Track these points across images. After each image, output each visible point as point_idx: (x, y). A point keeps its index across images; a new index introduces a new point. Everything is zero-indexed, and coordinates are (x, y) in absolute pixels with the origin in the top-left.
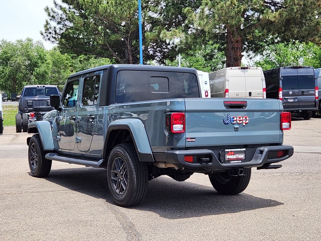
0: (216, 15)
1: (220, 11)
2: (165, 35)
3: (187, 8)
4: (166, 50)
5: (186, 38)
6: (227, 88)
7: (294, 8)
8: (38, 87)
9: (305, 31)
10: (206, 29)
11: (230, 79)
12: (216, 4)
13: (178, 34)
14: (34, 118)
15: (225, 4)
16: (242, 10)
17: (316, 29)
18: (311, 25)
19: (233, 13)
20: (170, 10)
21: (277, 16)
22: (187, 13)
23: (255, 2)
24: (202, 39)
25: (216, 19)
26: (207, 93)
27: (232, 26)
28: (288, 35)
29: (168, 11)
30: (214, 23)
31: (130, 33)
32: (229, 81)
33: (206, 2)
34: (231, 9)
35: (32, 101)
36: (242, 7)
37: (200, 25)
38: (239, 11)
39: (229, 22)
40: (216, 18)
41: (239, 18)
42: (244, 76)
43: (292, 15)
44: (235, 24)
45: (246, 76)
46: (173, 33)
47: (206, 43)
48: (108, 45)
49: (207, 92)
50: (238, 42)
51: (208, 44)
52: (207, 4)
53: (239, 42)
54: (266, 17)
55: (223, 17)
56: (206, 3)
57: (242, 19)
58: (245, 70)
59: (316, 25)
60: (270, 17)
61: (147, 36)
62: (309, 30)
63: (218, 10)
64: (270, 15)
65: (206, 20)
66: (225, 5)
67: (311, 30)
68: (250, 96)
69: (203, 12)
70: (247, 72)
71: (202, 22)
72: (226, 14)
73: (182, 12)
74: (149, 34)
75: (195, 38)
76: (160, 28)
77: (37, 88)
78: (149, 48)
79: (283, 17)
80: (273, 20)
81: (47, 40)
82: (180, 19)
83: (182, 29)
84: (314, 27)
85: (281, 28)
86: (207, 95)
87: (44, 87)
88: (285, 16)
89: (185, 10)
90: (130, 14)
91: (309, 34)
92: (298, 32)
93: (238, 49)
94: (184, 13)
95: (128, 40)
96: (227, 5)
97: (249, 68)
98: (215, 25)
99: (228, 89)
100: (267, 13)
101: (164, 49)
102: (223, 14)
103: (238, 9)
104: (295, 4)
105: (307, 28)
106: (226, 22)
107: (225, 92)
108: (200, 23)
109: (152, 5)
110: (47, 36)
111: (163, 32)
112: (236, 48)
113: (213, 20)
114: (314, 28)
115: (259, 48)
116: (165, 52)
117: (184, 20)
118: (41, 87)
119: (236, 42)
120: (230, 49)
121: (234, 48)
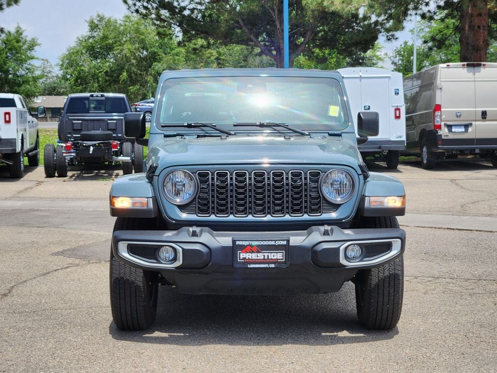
6: (438, 103)
8: (92, 96)
11: (444, 85)
14: (71, 152)
26: (398, 112)
32: (443, 88)
35: (80, 122)
42: (473, 80)
45: (476, 79)
48: (240, 21)
49: (399, 110)
50: (480, 15)
53: (483, 15)
58: (475, 68)
68: (483, 118)
70: (480, 72)
77: (91, 98)
81: (134, 11)
86: (398, 115)
87: (102, 96)
93: (482, 28)
97: (484, 65)
99: (440, 105)
107: (435, 111)
110: (133, 6)
118: (97, 96)
119: (477, 15)
120: (467, 28)
121: (474, 26)
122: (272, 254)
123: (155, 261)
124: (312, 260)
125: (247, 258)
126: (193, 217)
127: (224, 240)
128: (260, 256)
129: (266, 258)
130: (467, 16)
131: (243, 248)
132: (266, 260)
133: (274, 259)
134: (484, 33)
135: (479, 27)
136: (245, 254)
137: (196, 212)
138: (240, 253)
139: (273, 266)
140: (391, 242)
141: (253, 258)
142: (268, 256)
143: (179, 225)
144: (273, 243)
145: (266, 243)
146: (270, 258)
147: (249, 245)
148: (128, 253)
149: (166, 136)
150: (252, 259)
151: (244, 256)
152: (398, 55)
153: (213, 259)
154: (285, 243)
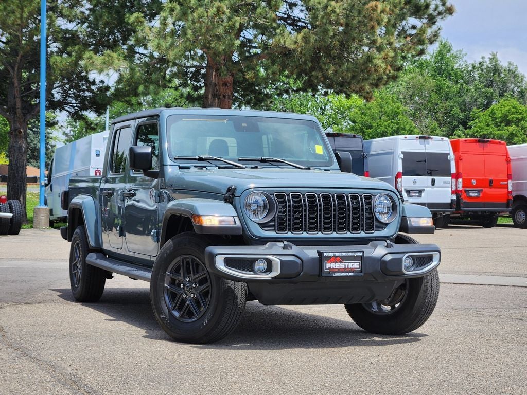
0: (189, 32)
1: (198, 25)
2: (91, 61)
3: (136, 15)
4: (87, 93)
5: (132, 70)
7: (329, 28)
9: (347, 71)
10: (171, 55)
12: (189, 11)
13: (116, 61)
15: (207, 12)
16: (238, 25)
17: (366, 69)
18: (358, 62)
19: (220, 31)
20: (101, 17)
21: (300, 41)
22: (136, 24)
23: (261, 14)
24: (162, 73)
25: (188, 39)
27: (216, 54)
28: (317, 76)
29: (99, 18)
30: (185, 46)
31: (20, 56)
33: (171, 5)
34: (218, 22)
36: (238, 21)
37: (158, 47)
38: (232, 27)
39: (212, 46)
40: (189, 36)
41: (232, 41)
43: (325, 42)
44: (224, 50)
46: (107, 59)
47: (165, 84)
50: (226, 85)
51: (169, 87)
52: (173, 11)
53: (228, 85)
54: (280, 42)
55: (202, 36)
56: (171, 7)
57: (236, 42)
59: (366, 63)
60: (286, 43)
61: (54, 63)
62: (354, 69)
63: (193, 22)
64: (287, 38)
65: (169, 40)
66: (206, 15)
67: (356, 70)
69: (164, 23)
71: (163, 43)
72: (208, 30)
73: (125, 20)
74: (58, 59)
75: (147, 72)
76: (79, 49)
78: (55, 86)
79: (309, 44)
80: (293, 47)
82: (118, 37)
83: (123, 53)
84: (363, 65)
85: (305, 63)
88: (312, 40)
89: (132, 18)
90: (21, 17)
91: (353, 77)
92: (336, 71)
93: (227, 97)
94: (128, 24)
95: (16, 69)
96: (210, 14)
98: (186, 49)
100: (282, 34)
101: (84, 91)
102: (203, 30)
103: (230, 23)
104: (330, 22)
105: (351, 66)
106: (208, 45)
108: (158, 44)
109: (66, 5)
111: (87, 55)
112: (222, 96)
113: (182, 40)
114: (363, 67)
115: (263, 100)
116: (85, 98)
117: (125, 39)
119: (223, 84)
120: (210, 96)
121: (220, 95)
122: (352, 264)
123: (252, 273)
124: (381, 269)
125: (332, 268)
126: (273, 234)
127: (311, 253)
128: (342, 266)
129: (346, 267)
130: (210, 85)
131: (329, 259)
132: (346, 269)
133: (353, 268)
134: (229, 102)
135: (224, 96)
136: (330, 264)
137: (275, 229)
138: (326, 263)
139: (352, 274)
140: (432, 255)
141: (337, 267)
142: (348, 265)
143: (262, 241)
144: (352, 254)
145: (347, 254)
146: (349, 267)
147: (334, 256)
148: (225, 266)
149: (180, 168)
150: (336, 269)
151: (330, 266)
152: (69, 126)
153: (304, 269)
154: (361, 254)
